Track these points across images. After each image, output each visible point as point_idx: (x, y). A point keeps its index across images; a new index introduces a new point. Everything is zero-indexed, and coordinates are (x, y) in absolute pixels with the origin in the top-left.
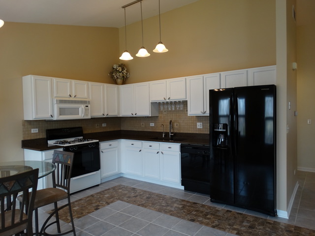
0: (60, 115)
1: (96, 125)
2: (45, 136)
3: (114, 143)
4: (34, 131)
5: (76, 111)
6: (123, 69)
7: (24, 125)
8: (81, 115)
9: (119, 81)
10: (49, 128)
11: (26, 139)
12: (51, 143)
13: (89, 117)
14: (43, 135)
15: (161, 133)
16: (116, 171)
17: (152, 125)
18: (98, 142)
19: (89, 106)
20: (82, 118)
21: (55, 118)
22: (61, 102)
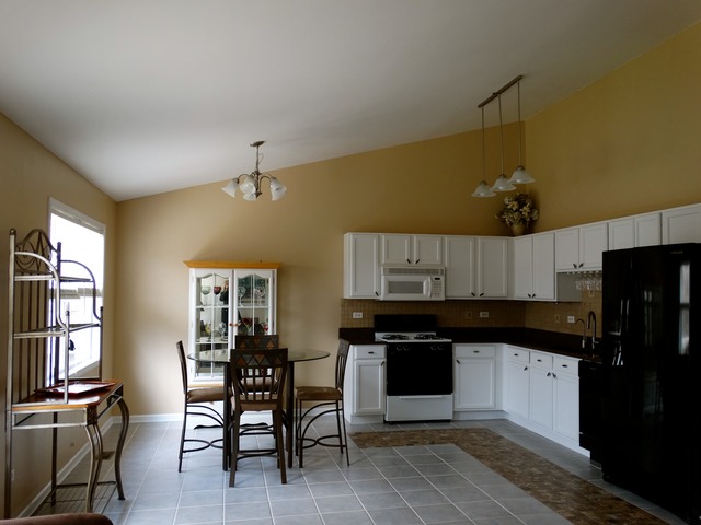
0: (390, 292)
1: (467, 313)
2: (372, 326)
3: (486, 349)
4: (357, 315)
5: (418, 287)
6: (521, 205)
7: (342, 306)
8: (426, 293)
9: (516, 228)
10: (379, 313)
11: (346, 326)
12: (379, 336)
13: (442, 298)
14: (369, 324)
15: (581, 338)
16: (490, 404)
17: (571, 319)
18: (450, 344)
19: (442, 278)
20: (428, 298)
21: (382, 298)
22: (393, 271)
